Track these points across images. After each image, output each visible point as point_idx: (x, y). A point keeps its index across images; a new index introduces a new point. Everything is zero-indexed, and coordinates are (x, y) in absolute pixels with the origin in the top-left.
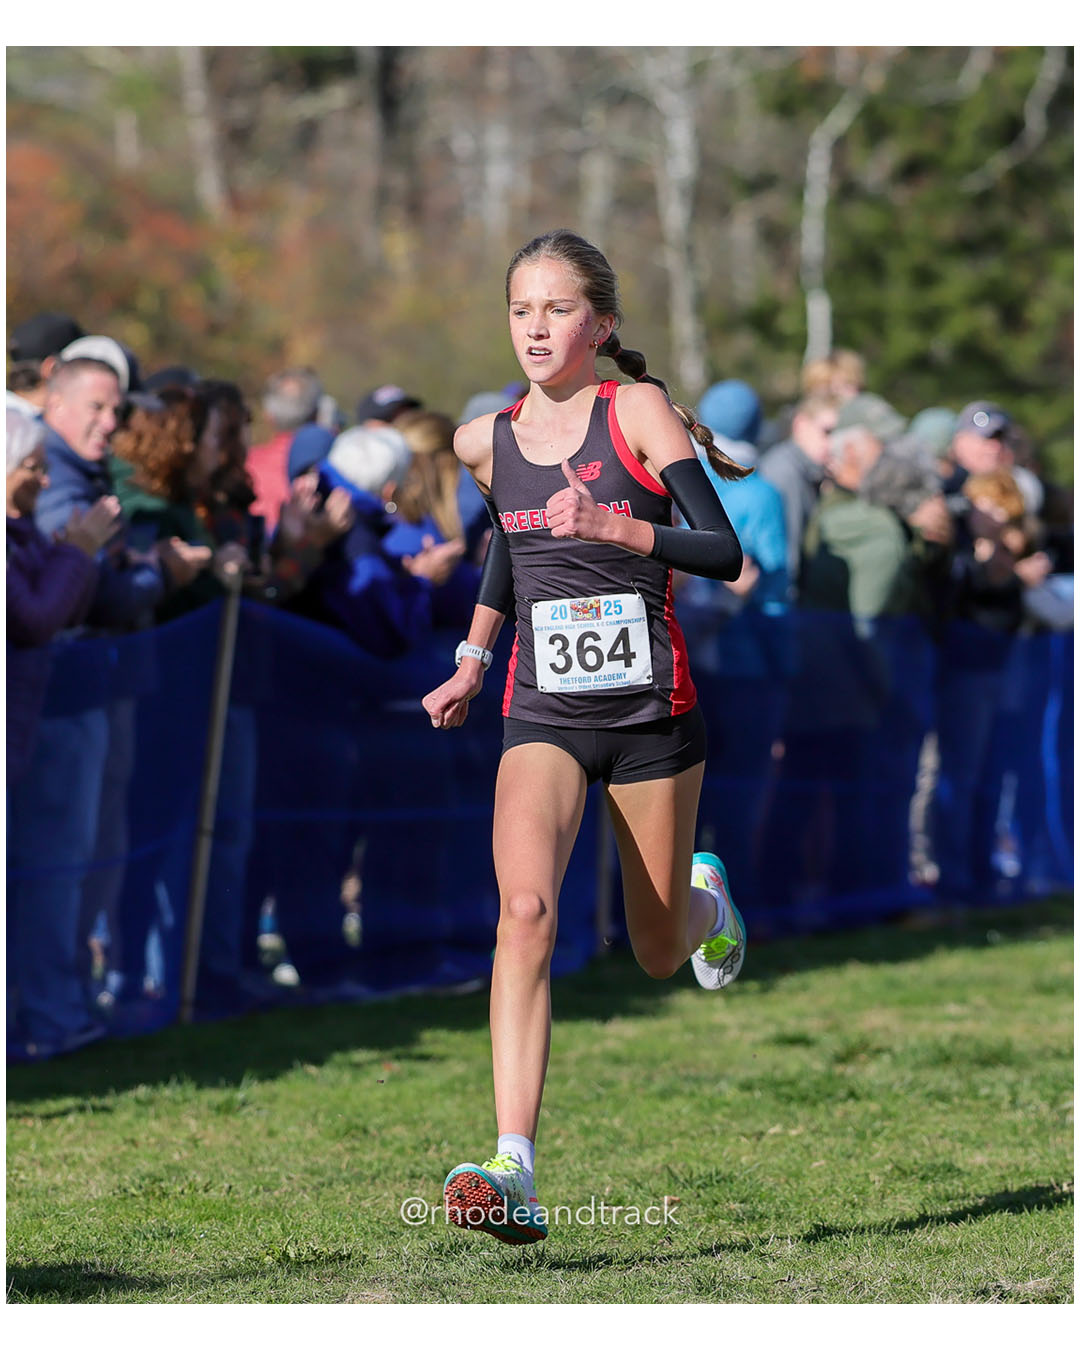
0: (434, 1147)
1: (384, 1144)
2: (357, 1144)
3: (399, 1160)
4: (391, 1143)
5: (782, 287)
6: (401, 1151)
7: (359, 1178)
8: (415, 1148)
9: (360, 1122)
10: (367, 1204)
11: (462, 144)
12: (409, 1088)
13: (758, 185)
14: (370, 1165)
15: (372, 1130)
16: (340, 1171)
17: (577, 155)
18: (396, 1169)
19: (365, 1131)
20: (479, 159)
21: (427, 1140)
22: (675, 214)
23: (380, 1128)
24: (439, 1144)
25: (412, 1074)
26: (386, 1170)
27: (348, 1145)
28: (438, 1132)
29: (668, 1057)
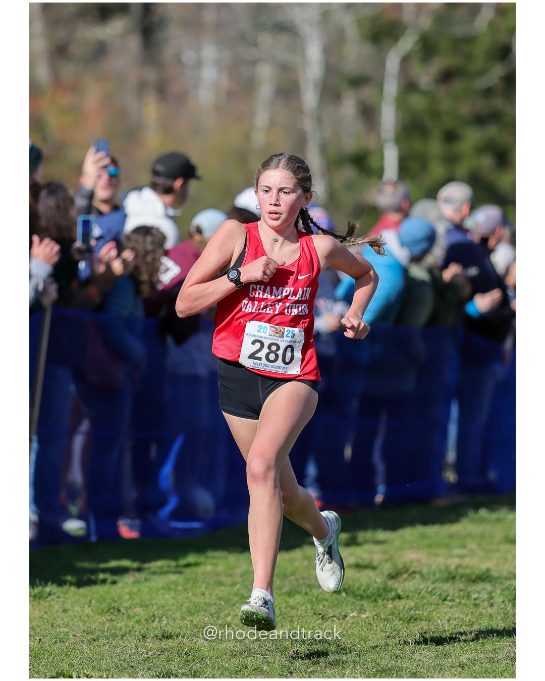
0: (157, 620)
1: (129, 618)
2: (114, 618)
3: (137, 627)
4: (133, 617)
5: (370, 143)
6: (138, 622)
7: (114, 636)
8: (147, 620)
9: (115, 605)
10: (118, 650)
11: (188, 56)
12: (145, 587)
13: (357, 82)
14: (121, 629)
15: (122, 610)
16: (103, 632)
17: (254, 63)
18: (136, 631)
19: (119, 610)
20: (199, 64)
21: (154, 616)
22: (310, 98)
23: (127, 609)
24: (161, 619)
25: (146, 580)
26: (130, 631)
27: (108, 618)
28: (161, 612)
29: (293, 574)
